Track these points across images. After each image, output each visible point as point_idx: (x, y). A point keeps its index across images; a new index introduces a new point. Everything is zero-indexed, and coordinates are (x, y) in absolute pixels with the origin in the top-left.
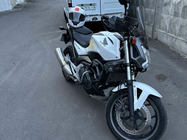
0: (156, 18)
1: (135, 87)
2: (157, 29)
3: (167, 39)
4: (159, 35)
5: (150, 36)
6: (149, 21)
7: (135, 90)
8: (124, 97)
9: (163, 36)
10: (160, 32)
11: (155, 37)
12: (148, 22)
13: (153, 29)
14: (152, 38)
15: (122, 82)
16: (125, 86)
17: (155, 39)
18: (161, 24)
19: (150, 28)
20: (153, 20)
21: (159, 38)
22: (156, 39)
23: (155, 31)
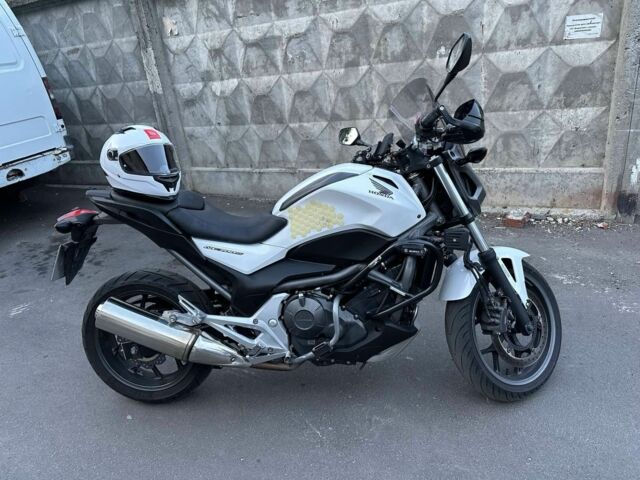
1: (499, 259)
3: (233, 181)
7: (501, 264)
9: (216, 179)
18: (195, 152)
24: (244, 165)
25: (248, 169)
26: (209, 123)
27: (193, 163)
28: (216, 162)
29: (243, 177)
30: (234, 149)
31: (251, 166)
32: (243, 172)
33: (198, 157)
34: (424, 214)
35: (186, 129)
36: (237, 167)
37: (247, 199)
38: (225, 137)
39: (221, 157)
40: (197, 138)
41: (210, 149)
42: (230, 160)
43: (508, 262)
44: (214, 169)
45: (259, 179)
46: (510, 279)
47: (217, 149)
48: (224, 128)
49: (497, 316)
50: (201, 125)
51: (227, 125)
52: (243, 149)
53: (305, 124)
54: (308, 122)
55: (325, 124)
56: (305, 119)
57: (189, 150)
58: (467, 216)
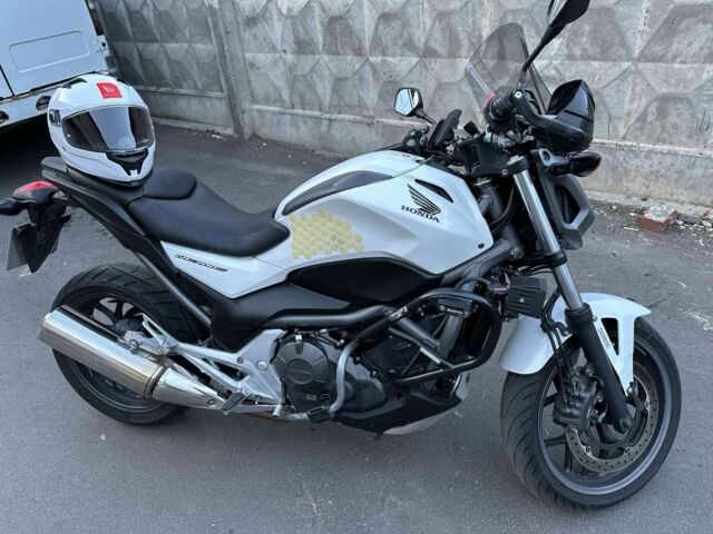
1: (596, 320)
2: (246, 105)
3: (298, 127)
5: (229, 131)
6: (199, 84)
7: (599, 328)
10: (259, 111)
11: (247, 131)
13: (232, 107)
14: (236, 136)
17: (250, 139)
19: (213, 106)
21: (264, 132)
22: (255, 136)
23: (243, 112)
24: (312, 109)
25: (316, 113)
26: (273, 49)
27: (254, 100)
28: (280, 100)
29: (310, 123)
30: (300, 86)
31: (320, 110)
32: (311, 117)
33: (260, 93)
34: (489, 241)
35: (248, 55)
36: (304, 109)
37: (313, 151)
38: (292, 68)
39: (286, 95)
40: (258, 68)
41: (273, 83)
42: (296, 100)
43: (611, 325)
44: (277, 109)
45: (329, 126)
46: (609, 350)
47: (281, 83)
48: (290, 57)
49: (578, 404)
50: (264, 52)
51: (293, 53)
52: (311, 86)
53: (390, 59)
54: (394, 55)
55: (415, 60)
56: (390, 52)
57: (249, 82)
58: (555, 255)
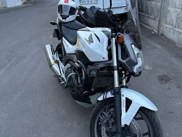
0: (162, 12)
1: (123, 96)
2: (163, 24)
3: (174, 34)
4: (165, 30)
5: (156, 31)
6: (155, 15)
7: (123, 99)
8: (110, 108)
9: (170, 31)
10: (166, 27)
11: (161, 32)
12: (154, 17)
13: (159, 24)
14: (157, 33)
15: (108, 89)
16: (112, 94)
17: (160, 35)
18: (168, 18)
19: (156, 23)
20: (159, 14)
21: (165, 34)
22: (162, 35)
23: (161, 26)
25: (180, 31)
26: (176, 7)
29: (178, 34)
30: (179, 21)
33: (168, 21)
35: (169, 8)
36: (178, 29)
38: (178, 14)
39: (174, 23)
40: (170, 13)
41: (172, 18)
44: (171, 27)
50: (173, 8)
51: (180, 9)
